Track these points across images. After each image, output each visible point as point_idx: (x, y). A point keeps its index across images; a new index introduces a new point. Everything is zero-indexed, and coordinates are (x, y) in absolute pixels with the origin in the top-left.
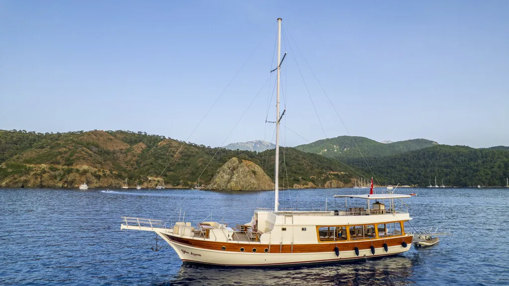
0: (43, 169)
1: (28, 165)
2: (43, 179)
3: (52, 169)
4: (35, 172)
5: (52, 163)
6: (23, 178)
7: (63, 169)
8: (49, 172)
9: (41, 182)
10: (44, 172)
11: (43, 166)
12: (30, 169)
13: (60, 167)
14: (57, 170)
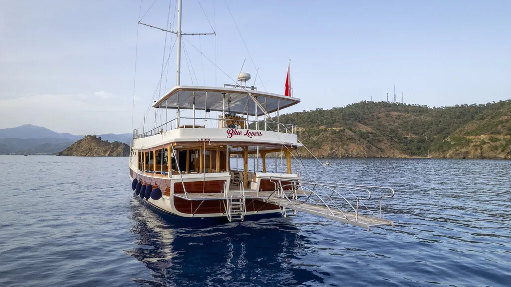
0: (483, 140)
1: (468, 137)
2: (483, 150)
3: (491, 139)
4: (475, 143)
5: (492, 133)
6: (464, 150)
7: (504, 139)
8: (489, 143)
9: (481, 153)
10: (484, 143)
11: (483, 137)
12: (470, 141)
13: (501, 137)
14: (497, 140)
